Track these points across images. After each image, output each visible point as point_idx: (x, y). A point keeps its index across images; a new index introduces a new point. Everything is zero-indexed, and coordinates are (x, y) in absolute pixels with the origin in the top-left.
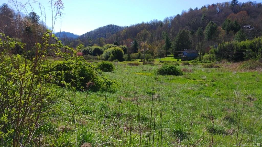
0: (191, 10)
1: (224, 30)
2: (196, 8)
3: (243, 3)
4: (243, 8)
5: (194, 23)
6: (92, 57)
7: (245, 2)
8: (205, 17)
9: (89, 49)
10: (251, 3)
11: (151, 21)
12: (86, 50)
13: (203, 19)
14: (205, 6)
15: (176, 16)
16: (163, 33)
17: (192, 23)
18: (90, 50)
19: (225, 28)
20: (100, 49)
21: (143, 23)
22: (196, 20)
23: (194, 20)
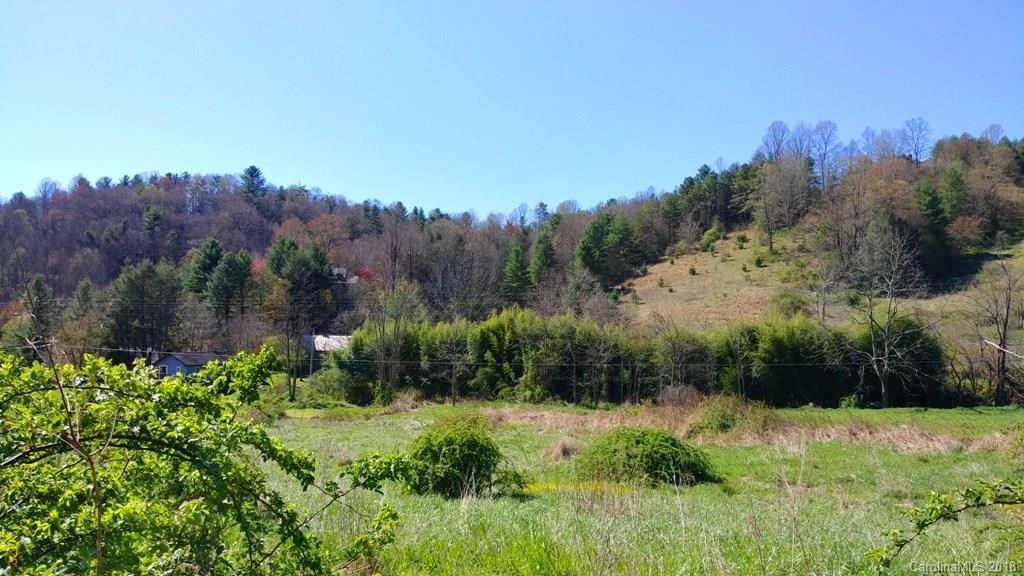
0: (82, 182)
2: (106, 179)
3: (282, 187)
5: (116, 239)
7: (285, 186)
8: (157, 217)
10: (302, 190)
13: (152, 229)
14: (137, 177)
15: (11, 200)
17: (107, 240)
22: (125, 229)
23: (113, 225)
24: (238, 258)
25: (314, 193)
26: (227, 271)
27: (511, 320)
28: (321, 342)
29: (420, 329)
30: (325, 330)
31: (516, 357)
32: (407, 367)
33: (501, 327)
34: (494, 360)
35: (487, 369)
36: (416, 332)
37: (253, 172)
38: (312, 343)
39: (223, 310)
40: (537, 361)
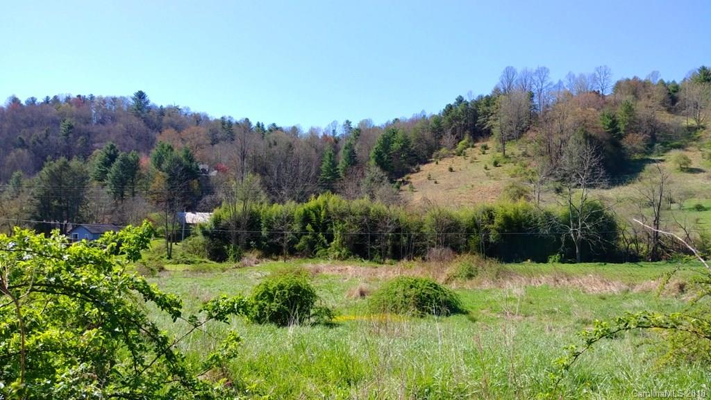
0: (15, 101)
2: (32, 98)
3: (161, 107)
4: (165, 118)
5: (41, 143)
7: (165, 106)
8: (71, 127)
10: (177, 109)
13: (67, 135)
14: (55, 97)
17: (34, 143)
22: (47, 135)
23: (38, 133)
24: (130, 157)
25: (185, 111)
26: (122, 166)
27: (325, 202)
28: (190, 217)
29: (261, 208)
30: (193, 209)
31: (329, 228)
32: (252, 235)
33: (319, 207)
34: (313, 231)
35: (308, 237)
36: (258, 211)
37: (141, 95)
38: (183, 218)
39: (119, 194)
40: (343, 231)
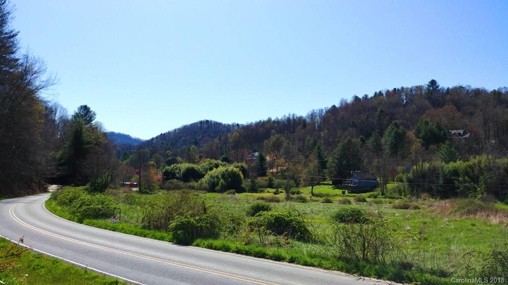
0: (356, 98)
1: (419, 138)
2: (366, 95)
3: (448, 88)
4: (448, 97)
5: (364, 123)
6: (181, 183)
7: (451, 87)
8: (382, 111)
9: (176, 169)
10: (461, 87)
11: (285, 116)
12: (169, 171)
13: (379, 117)
14: (380, 92)
15: (331, 108)
16: (309, 140)
17: (360, 123)
18: (177, 171)
19: (421, 135)
20: (196, 169)
21: (269, 120)
22: (367, 118)
23: (363, 117)
25: (467, 88)
37: (433, 83)
